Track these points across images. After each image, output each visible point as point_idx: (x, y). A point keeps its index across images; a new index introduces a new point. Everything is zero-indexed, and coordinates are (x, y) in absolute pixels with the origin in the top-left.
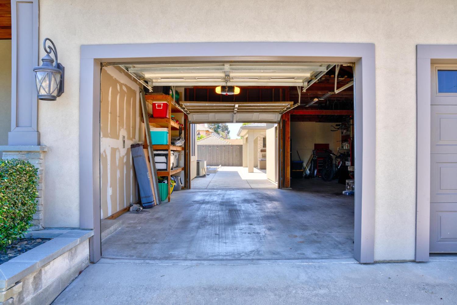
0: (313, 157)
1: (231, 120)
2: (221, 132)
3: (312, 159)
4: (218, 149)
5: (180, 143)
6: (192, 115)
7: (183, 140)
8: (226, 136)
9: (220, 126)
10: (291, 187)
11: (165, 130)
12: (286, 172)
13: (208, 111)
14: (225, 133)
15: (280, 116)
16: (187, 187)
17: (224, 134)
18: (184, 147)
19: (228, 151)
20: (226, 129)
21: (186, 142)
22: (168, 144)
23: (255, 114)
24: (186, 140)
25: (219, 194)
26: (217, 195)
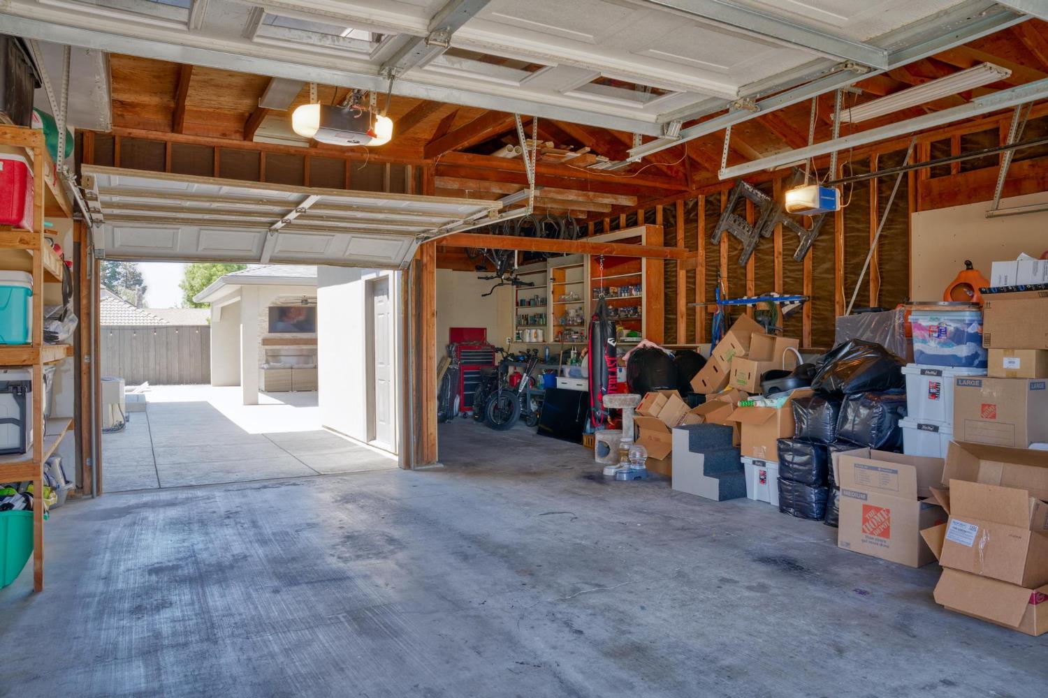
0: (451, 364)
1: (254, 253)
2: (121, 289)
3: (449, 369)
4: (135, 338)
5: (65, 331)
6: (110, 227)
7: (72, 320)
8: (140, 299)
9: (119, 273)
10: (440, 461)
11: (19, 279)
12: (425, 419)
13: (175, 219)
14: (136, 292)
15: (415, 246)
16: (87, 488)
17: (133, 294)
18: (72, 344)
19: (167, 344)
20: (135, 281)
21: (84, 325)
22: (30, 340)
23: (339, 236)
24: (84, 317)
25: (231, 515)
26: (225, 518)
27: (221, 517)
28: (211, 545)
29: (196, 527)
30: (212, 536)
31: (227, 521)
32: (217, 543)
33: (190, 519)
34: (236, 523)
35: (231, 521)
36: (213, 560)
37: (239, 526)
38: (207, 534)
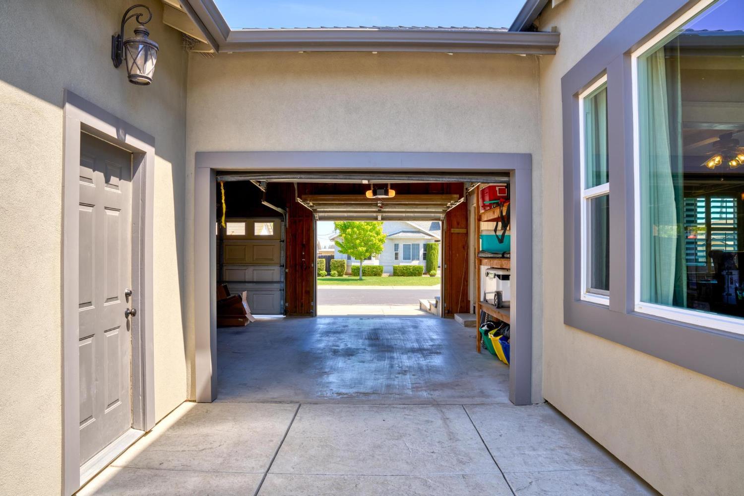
25: (403, 372)
26: (407, 371)
27: (410, 372)
28: (417, 359)
29: (424, 368)
30: (415, 363)
31: (407, 369)
32: (413, 360)
33: (429, 373)
34: (402, 367)
35: (404, 369)
36: (415, 354)
37: (401, 365)
38: (418, 364)
